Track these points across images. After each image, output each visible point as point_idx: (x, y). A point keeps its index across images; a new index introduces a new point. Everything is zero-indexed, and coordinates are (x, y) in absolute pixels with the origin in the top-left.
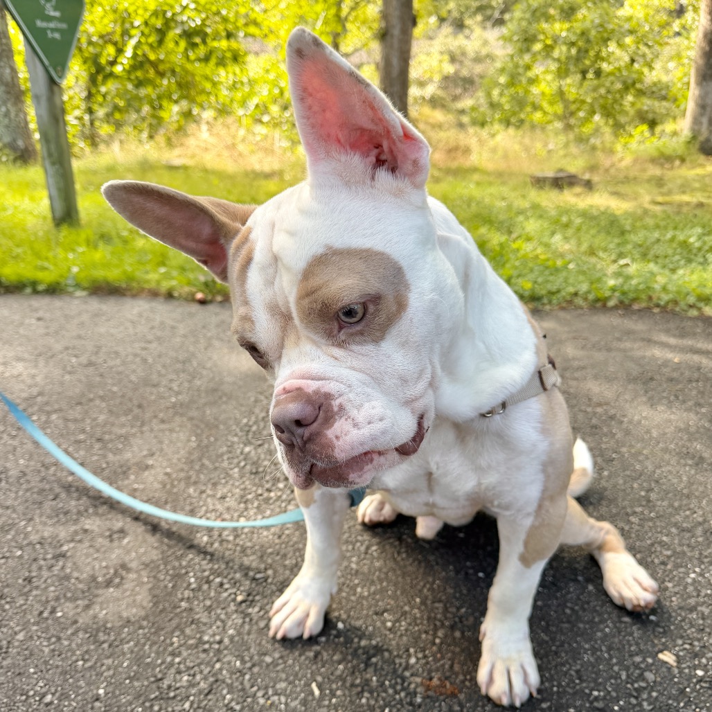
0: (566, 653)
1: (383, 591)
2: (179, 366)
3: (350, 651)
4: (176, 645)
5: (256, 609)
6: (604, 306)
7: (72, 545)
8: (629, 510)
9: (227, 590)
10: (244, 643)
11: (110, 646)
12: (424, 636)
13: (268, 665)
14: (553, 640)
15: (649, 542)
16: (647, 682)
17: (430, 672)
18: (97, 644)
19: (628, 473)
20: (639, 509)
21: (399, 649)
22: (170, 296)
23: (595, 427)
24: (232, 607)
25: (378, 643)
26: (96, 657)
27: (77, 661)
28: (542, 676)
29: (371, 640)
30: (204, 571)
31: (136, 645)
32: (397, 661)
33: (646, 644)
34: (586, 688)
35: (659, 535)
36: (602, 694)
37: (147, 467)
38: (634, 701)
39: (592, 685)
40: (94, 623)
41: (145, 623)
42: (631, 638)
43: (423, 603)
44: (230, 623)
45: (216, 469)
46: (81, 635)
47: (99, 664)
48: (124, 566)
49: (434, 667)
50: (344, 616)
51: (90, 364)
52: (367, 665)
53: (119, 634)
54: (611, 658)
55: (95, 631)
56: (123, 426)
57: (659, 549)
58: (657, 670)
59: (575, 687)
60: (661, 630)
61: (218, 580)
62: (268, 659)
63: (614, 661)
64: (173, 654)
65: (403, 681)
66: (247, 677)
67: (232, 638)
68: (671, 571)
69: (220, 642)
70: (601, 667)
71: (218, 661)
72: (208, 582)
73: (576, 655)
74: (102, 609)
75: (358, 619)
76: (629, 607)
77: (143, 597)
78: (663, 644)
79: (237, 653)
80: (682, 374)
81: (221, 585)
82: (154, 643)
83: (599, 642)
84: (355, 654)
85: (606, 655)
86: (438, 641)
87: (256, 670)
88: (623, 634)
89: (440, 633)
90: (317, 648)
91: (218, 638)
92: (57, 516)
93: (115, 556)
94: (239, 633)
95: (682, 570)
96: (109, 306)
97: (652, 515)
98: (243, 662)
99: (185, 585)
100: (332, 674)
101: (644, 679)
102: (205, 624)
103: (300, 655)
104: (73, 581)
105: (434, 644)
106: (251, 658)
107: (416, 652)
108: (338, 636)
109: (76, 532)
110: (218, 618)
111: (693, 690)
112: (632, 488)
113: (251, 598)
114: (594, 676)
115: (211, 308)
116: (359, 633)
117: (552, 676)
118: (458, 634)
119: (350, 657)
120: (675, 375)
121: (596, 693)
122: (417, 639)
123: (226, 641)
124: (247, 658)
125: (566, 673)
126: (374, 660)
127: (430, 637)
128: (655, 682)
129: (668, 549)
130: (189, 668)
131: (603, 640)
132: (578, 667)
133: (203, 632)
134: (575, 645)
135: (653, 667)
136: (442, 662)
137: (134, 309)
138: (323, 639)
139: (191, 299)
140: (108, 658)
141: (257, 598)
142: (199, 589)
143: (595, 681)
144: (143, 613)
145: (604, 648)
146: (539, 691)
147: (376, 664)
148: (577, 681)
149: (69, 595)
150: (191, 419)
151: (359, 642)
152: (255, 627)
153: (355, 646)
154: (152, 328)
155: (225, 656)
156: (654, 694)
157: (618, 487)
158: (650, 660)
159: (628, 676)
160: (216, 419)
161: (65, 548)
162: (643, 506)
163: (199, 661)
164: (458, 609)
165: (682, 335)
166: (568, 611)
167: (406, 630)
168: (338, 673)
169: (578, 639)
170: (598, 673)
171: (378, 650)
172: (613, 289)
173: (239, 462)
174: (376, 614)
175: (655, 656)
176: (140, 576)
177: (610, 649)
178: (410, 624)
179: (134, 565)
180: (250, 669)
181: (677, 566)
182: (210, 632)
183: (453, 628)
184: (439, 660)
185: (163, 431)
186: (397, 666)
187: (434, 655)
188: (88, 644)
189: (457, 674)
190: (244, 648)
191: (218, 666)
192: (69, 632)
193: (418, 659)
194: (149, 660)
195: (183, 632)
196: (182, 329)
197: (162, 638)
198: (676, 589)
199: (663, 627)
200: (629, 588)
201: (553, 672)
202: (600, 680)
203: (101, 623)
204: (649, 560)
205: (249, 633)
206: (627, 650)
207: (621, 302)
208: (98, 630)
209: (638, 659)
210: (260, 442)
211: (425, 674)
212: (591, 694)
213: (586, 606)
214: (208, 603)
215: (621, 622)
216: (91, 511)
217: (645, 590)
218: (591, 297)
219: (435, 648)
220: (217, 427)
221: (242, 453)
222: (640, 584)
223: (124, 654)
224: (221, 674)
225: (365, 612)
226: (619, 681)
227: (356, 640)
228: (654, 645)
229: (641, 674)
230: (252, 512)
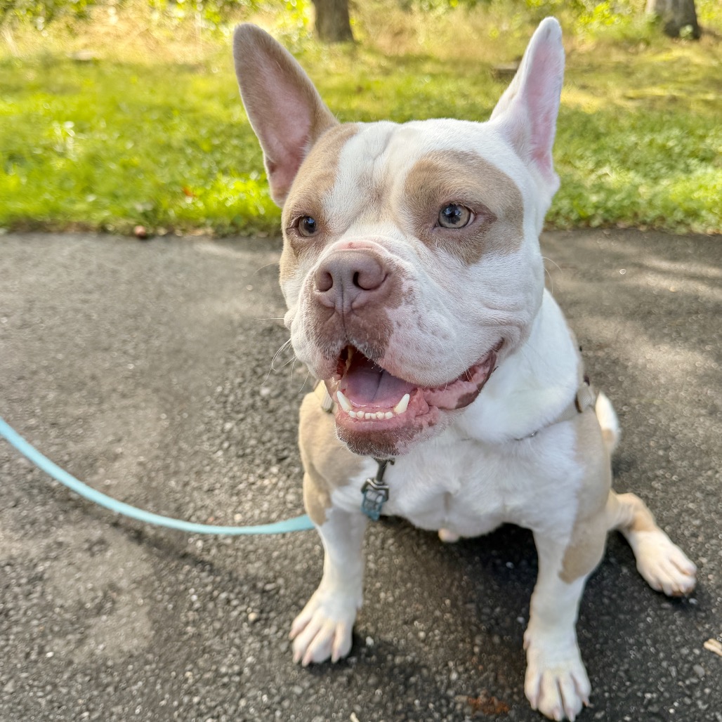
0: (612, 651)
1: (408, 594)
2: (130, 322)
3: (386, 671)
4: (191, 681)
5: (274, 629)
6: (588, 226)
7: (47, 564)
8: (650, 474)
9: (235, 607)
10: (267, 672)
11: (116, 689)
12: (461, 645)
13: (299, 697)
14: (596, 636)
15: (676, 511)
16: (698, 678)
17: (474, 688)
18: (101, 689)
19: (642, 429)
20: (660, 472)
21: (437, 664)
22: (103, 230)
23: (599, 374)
24: (246, 629)
25: (414, 658)
26: (102, 705)
27: (81, 712)
28: (591, 681)
29: (406, 655)
30: (206, 585)
31: (145, 686)
32: (438, 678)
33: (690, 633)
34: (639, 690)
35: (685, 502)
36: (654, 695)
37: (116, 457)
38: (687, 701)
39: (643, 686)
40: (92, 662)
41: (150, 656)
42: (674, 627)
43: (454, 605)
44: (246, 649)
45: (196, 453)
46: (79, 678)
47: (107, 714)
48: (112, 587)
49: (477, 682)
50: (372, 630)
51: (25, 325)
52: (407, 686)
53: (123, 673)
54: (658, 652)
55: (96, 671)
56: (78, 404)
57: (687, 518)
58: (706, 662)
59: (626, 691)
60: (703, 615)
61: (224, 595)
62: (298, 690)
63: (662, 655)
64: (190, 693)
65: (448, 703)
66: (278, 713)
67: (252, 667)
68: (703, 544)
69: (240, 673)
70: (649, 664)
71: (242, 696)
72: (213, 599)
73: (621, 651)
74: (98, 644)
75: (387, 631)
76: (668, 592)
77: (143, 625)
78: (708, 631)
79: (261, 686)
80: (680, 305)
81: (228, 601)
82: (165, 681)
83: (642, 635)
84: (391, 674)
85: (652, 649)
86: (477, 650)
87: (286, 704)
88: (665, 622)
89: (478, 640)
90: (349, 671)
91: (236, 668)
92: (23, 527)
93: (101, 574)
94: (259, 661)
95: (714, 541)
96: (33, 246)
97: (674, 478)
98: (271, 696)
99: (187, 605)
100: (370, 701)
101: (695, 675)
102: (219, 652)
103: (332, 681)
104: (57, 610)
105: (473, 654)
106: (279, 689)
107: (456, 665)
108: (369, 655)
109: (49, 547)
110: (232, 644)
112: (649, 446)
113: (264, 615)
114: (643, 675)
115: (154, 244)
116: (392, 648)
117: (601, 679)
118: (496, 639)
119: (386, 679)
120: (673, 307)
121: (648, 696)
122: (454, 649)
123: (246, 670)
124: (274, 691)
125: (615, 675)
126: (413, 679)
127: (468, 646)
128: (705, 676)
129: (696, 518)
130: (211, 709)
131: (646, 632)
132: (626, 666)
133: (218, 663)
134: (619, 640)
135: (701, 660)
136: (485, 675)
137: (63, 249)
138: (354, 660)
139: (130, 234)
140: (117, 704)
141: (272, 615)
142: (204, 608)
143: (646, 681)
144: (145, 644)
145: (649, 642)
147: (416, 684)
148: (628, 683)
149: (56, 629)
150: (157, 390)
151: (393, 660)
152: (276, 652)
153: (390, 664)
154: (90, 273)
155: (249, 689)
156: (707, 691)
157: (635, 447)
158: (697, 652)
159: (678, 672)
160: (186, 389)
161: (40, 568)
162: (663, 468)
163: (220, 699)
164: (493, 608)
165: (674, 258)
166: (606, 601)
167: (442, 640)
168: (377, 699)
169: (621, 633)
170: (647, 671)
171: (415, 667)
172: (596, 207)
173: (222, 443)
174: (406, 623)
175: (701, 647)
176: (134, 599)
177: (655, 642)
178: (443, 633)
179: (124, 584)
180: (279, 703)
181: (709, 537)
182: (226, 661)
183: (490, 632)
184: (482, 673)
185: (125, 408)
186: (439, 684)
187: (475, 668)
188: (90, 688)
189: (503, 688)
190: (268, 678)
191: (243, 703)
192: (66, 676)
193: (459, 674)
194: (163, 703)
195: (195, 664)
196: (125, 273)
197: (174, 674)
198: (711, 565)
199: (705, 611)
200: (667, 572)
201: (601, 675)
202: (651, 680)
203: (100, 662)
204: (679, 532)
205: (270, 660)
206: (672, 641)
207: (606, 221)
208: (98, 671)
209: (685, 651)
210: (241, 416)
211: (470, 692)
212: (644, 698)
213: (623, 593)
214: (217, 625)
215: (662, 609)
216: (61, 518)
217: (683, 573)
218: (574, 216)
219: (475, 659)
220: (188, 399)
221: (223, 431)
222: (677, 567)
223: (133, 698)
224: (248, 712)
225: (393, 622)
226: (670, 679)
227: (390, 657)
228: (699, 633)
229: (691, 669)
230: (247, 506)
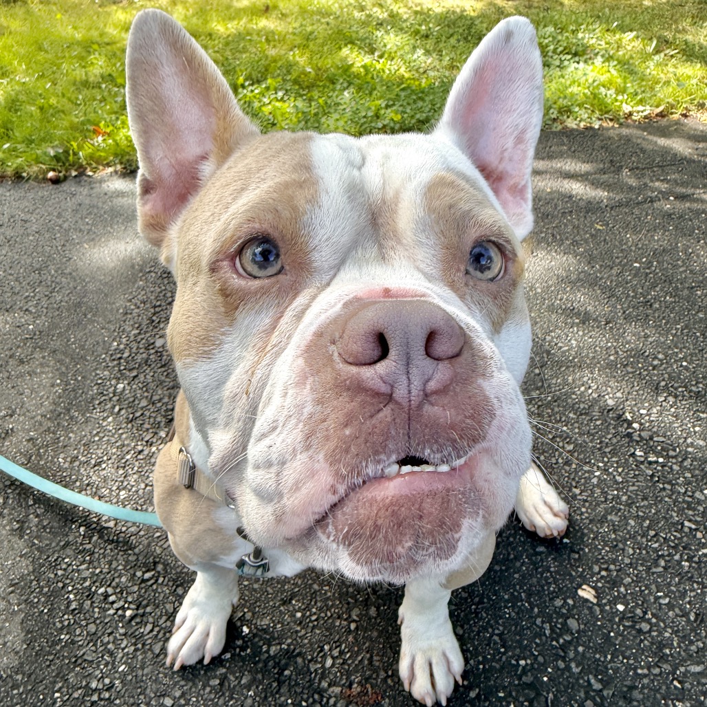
0: (487, 610)
3: (260, 666)
5: (149, 627)
9: (113, 603)
10: (138, 680)
14: (472, 595)
16: (572, 634)
17: (349, 674)
21: (313, 650)
22: (17, 177)
24: (121, 629)
25: (289, 646)
29: (281, 644)
30: (85, 579)
32: (313, 667)
34: (512, 657)
36: (529, 662)
37: (7, 435)
38: (561, 664)
39: (518, 652)
44: (120, 655)
49: (352, 667)
50: (249, 616)
52: (281, 682)
54: (532, 607)
58: (580, 614)
59: (500, 659)
60: (576, 556)
61: (102, 590)
63: (536, 611)
65: (322, 696)
67: (123, 679)
69: (109, 688)
70: (524, 623)
72: (91, 596)
73: (496, 611)
78: (582, 575)
80: (557, 205)
83: (518, 588)
84: (265, 671)
86: (353, 626)
89: (355, 615)
90: (222, 671)
94: (132, 669)
99: (63, 608)
101: (568, 630)
103: (204, 688)
105: (349, 632)
107: (331, 649)
108: (243, 649)
111: (618, 634)
113: (141, 611)
116: (268, 637)
117: (476, 649)
119: (260, 676)
120: (550, 208)
121: (522, 662)
122: (330, 630)
123: (117, 683)
125: (490, 641)
126: (287, 673)
127: (345, 623)
128: (578, 631)
129: (570, 443)
131: (521, 583)
132: (501, 629)
133: (89, 677)
135: (575, 611)
136: (360, 657)
138: (228, 656)
139: (42, 179)
141: (148, 609)
142: (80, 609)
143: (520, 642)
144: (15, 663)
145: (524, 596)
146: (465, 675)
147: (290, 678)
148: (502, 650)
151: (268, 651)
152: (150, 655)
153: (264, 657)
156: (581, 649)
158: (571, 602)
159: (552, 629)
167: (318, 620)
170: (522, 633)
171: (290, 655)
173: (114, 407)
174: (284, 603)
175: (575, 595)
177: (529, 595)
183: (367, 604)
184: (357, 655)
186: (313, 675)
187: (351, 650)
189: (376, 671)
193: (334, 659)
195: (65, 681)
197: (41, 697)
198: (584, 496)
199: (578, 552)
201: (476, 642)
202: (525, 642)
205: (143, 667)
206: (546, 592)
209: (558, 603)
210: (134, 373)
211: (344, 681)
212: (518, 665)
214: (92, 628)
217: (556, 515)
219: (351, 639)
221: (114, 393)
222: (550, 509)
226: (544, 639)
227: (265, 648)
228: (572, 580)
229: (565, 624)
230: (132, 479)
